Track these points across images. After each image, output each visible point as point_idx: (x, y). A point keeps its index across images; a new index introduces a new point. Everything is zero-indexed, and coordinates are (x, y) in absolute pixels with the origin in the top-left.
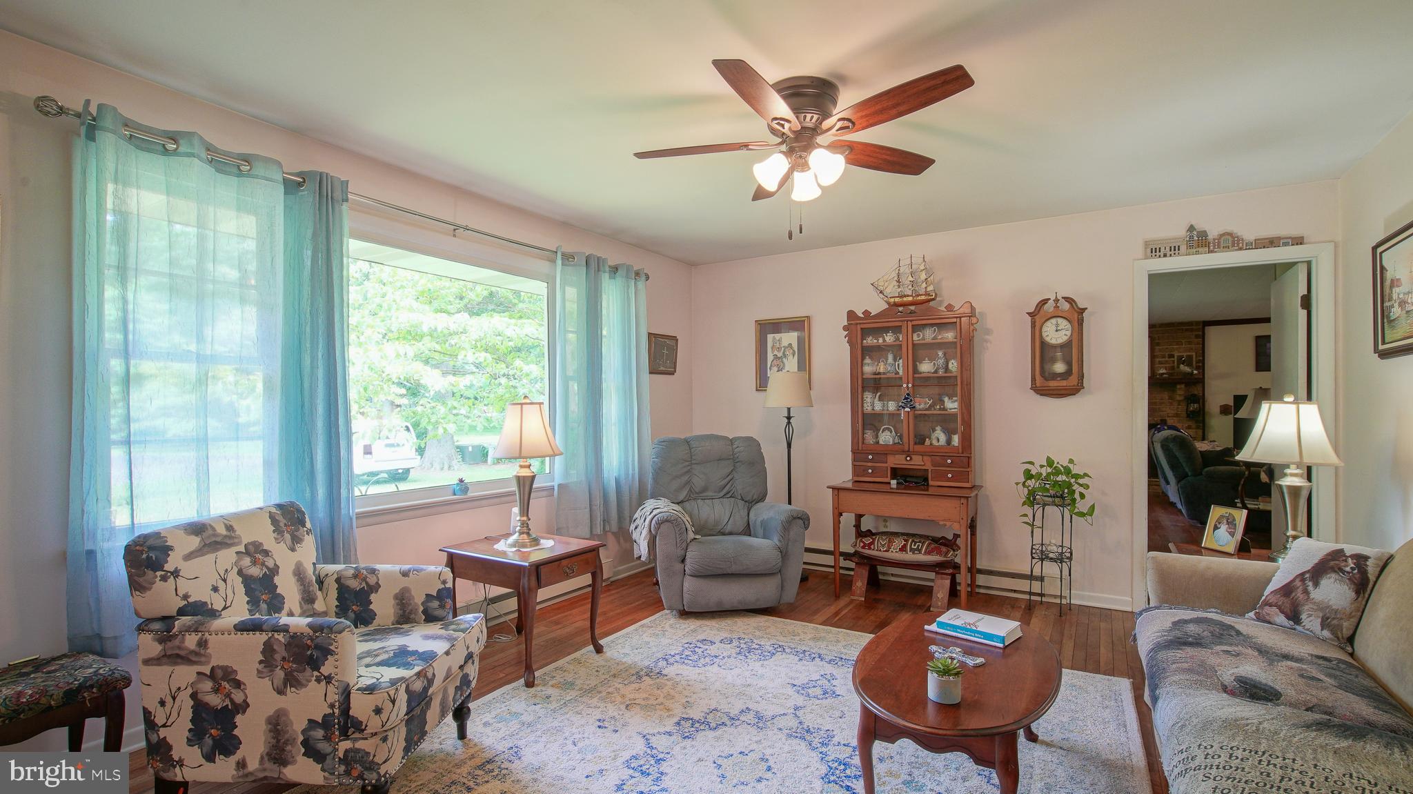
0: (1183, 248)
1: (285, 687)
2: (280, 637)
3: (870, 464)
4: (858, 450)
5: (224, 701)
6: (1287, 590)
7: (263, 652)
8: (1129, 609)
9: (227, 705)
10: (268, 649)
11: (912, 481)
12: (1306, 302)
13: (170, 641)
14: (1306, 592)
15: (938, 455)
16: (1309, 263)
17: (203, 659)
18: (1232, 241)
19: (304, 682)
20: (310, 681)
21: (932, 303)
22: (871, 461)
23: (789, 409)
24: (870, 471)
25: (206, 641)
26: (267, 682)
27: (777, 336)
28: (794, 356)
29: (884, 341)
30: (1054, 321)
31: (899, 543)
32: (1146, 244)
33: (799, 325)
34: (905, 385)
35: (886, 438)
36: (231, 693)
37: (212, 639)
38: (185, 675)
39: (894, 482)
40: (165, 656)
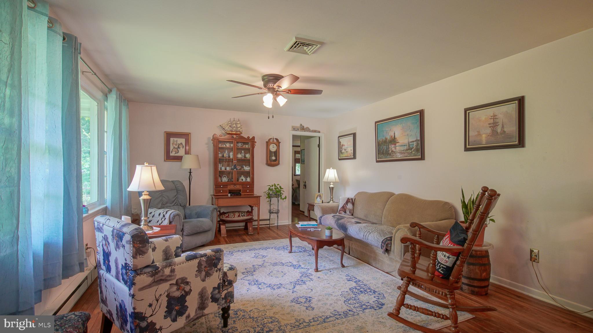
0: (300, 129)
1: (205, 278)
2: (203, 259)
3: (221, 189)
4: (217, 184)
5: (181, 292)
6: (343, 207)
7: (198, 267)
8: (288, 224)
9: (183, 294)
10: (200, 265)
11: (236, 193)
12: (319, 146)
13: (157, 274)
14: (346, 207)
15: (244, 184)
16: (319, 138)
17: (173, 277)
18: (308, 130)
19: (212, 274)
20: (214, 273)
21: (241, 135)
22: (222, 188)
23: (190, 169)
24: (222, 191)
25: (174, 269)
26: (199, 278)
27: (175, 139)
28: (183, 148)
29: (226, 146)
30: (272, 144)
31: (237, 214)
32: (293, 127)
33: (186, 136)
34: (234, 162)
35: (225, 179)
36: (185, 288)
37: (176, 268)
38: (164, 287)
39: (229, 195)
40: (154, 282)
